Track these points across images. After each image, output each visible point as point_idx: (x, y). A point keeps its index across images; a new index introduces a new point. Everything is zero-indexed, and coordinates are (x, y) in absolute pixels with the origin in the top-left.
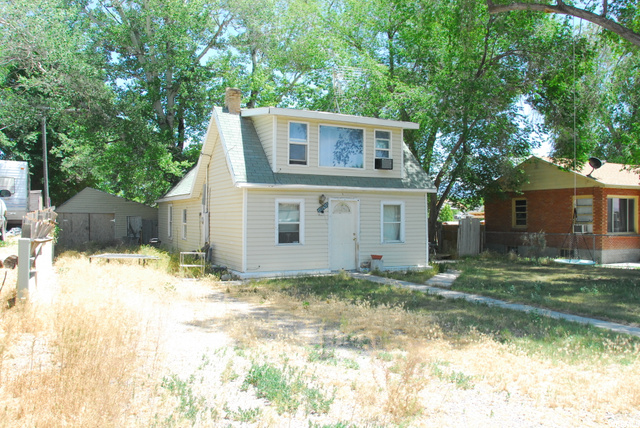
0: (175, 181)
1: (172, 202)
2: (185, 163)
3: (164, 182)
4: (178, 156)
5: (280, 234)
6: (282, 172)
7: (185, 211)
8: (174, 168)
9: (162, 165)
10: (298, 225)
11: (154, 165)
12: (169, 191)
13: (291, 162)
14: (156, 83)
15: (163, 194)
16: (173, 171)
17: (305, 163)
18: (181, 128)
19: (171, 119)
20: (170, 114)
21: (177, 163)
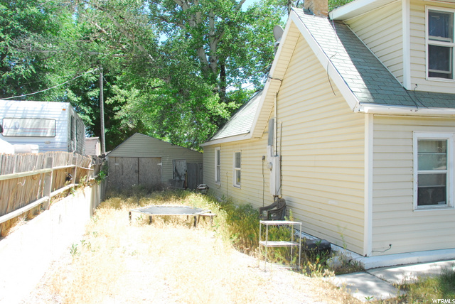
0: (221, 123)
1: (220, 145)
2: (232, 104)
3: (209, 125)
4: (224, 98)
5: (419, 189)
6: (419, 89)
7: (238, 156)
8: (221, 110)
9: (210, 106)
10: (445, 175)
11: (199, 107)
12: (215, 134)
13: (431, 75)
14: (200, 29)
15: (210, 137)
16: (220, 113)
17: (449, 76)
18: (223, 74)
19: (214, 66)
20: (213, 61)
21: (224, 104)
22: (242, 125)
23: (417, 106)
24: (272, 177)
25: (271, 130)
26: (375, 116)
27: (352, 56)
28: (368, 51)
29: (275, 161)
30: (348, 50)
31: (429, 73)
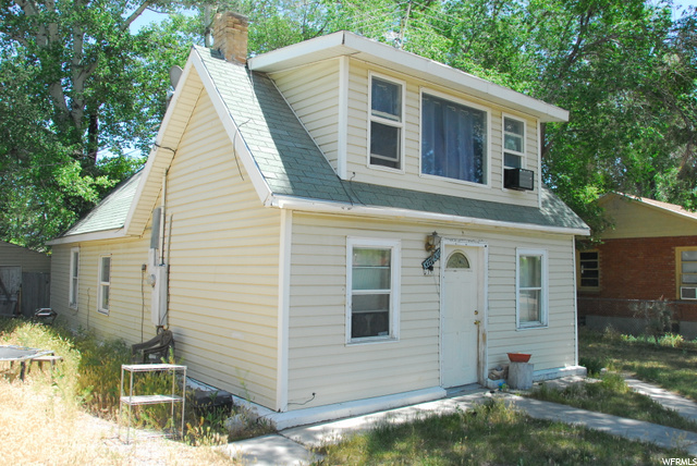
0: (84, 209)
1: (79, 245)
2: (103, 180)
3: (63, 211)
4: (89, 168)
5: (354, 317)
6: (356, 179)
7: (107, 263)
8: (84, 188)
9: (63, 180)
10: (387, 296)
11: (46, 181)
12: (72, 226)
13: (373, 161)
14: (56, 52)
15: (62, 231)
16: (82, 192)
17: (396, 165)
18: (93, 129)
19: (78, 115)
20: (77, 107)
21: (89, 179)
22: (114, 215)
23: (351, 202)
24: (155, 296)
25: (157, 226)
26: (295, 213)
27: (272, 126)
28: (296, 121)
29: (159, 272)
30: (268, 116)
31: (371, 158)
